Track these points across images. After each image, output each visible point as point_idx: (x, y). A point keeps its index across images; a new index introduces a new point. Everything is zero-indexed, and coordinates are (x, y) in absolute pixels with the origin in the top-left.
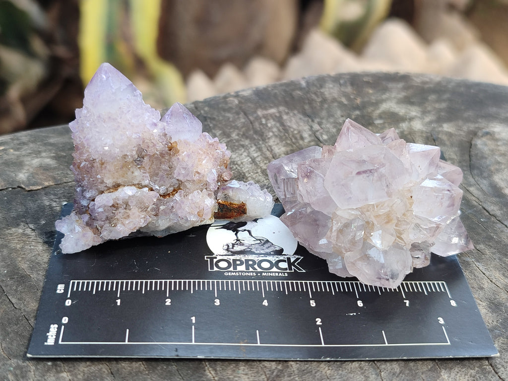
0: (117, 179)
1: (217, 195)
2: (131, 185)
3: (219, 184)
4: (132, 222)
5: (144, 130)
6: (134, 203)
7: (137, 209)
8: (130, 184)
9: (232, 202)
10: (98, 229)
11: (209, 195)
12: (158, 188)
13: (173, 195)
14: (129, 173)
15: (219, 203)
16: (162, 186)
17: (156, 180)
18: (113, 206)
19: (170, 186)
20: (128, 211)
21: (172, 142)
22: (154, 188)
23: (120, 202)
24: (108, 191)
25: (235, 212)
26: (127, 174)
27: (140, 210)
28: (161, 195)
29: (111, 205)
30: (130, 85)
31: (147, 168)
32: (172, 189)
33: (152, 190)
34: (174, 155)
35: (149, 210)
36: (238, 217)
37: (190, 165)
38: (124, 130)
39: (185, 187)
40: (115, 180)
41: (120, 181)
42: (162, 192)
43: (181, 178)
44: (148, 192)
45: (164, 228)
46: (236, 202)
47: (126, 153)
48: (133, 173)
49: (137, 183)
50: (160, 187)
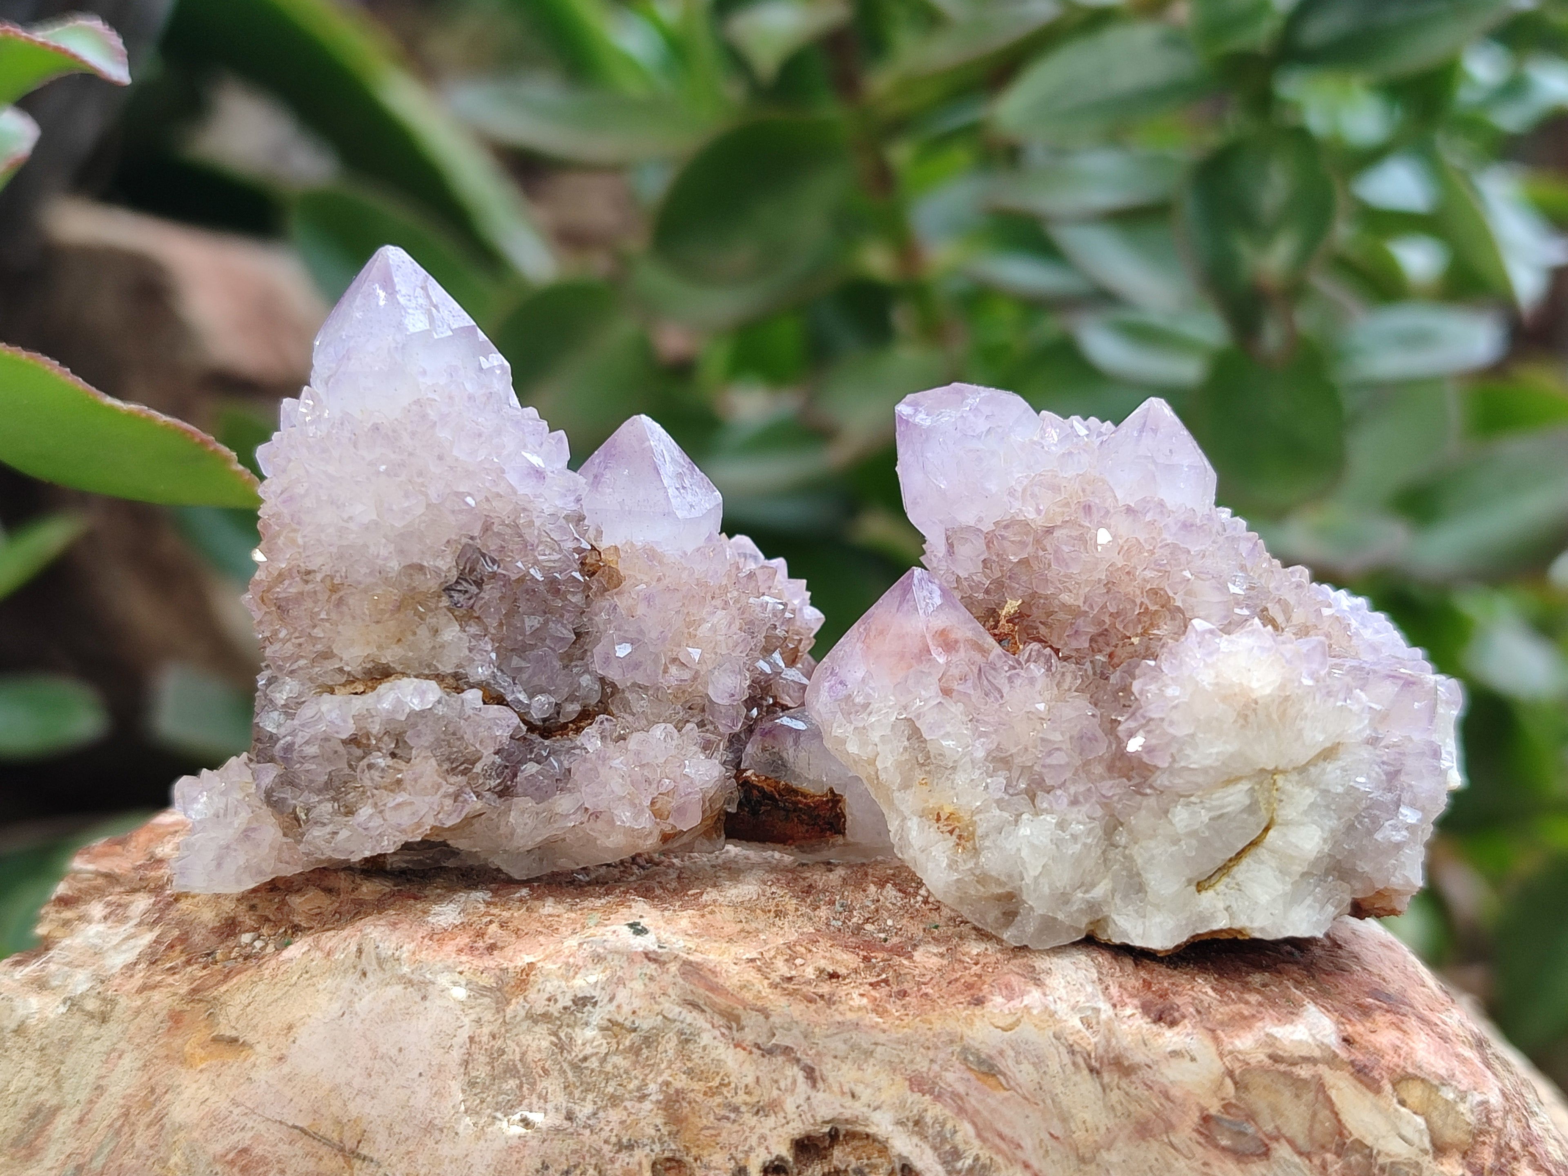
0: (380, 647)
1: (741, 751)
2: (427, 677)
3: (755, 712)
4: (412, 803)
5: (494, 490)
6: (427, 739)
7: (433, 762)
8: (427, 672)
9: (794, 784)
10: (297, 819)
11: (707, 747)
12: (522, 697)
13: (578, 730)
14: (423, 632)
15: (745, 785)
16: (542, 692)
17: (520, 670)
18: (353, 741)
19: (571, 699)
20: (402, 765)
21: (602, 545)
22: (509, 698)
23: (376, 728)
24: (349, 689)
25: (802, 822)
26: (415, 634)
27: (446, 766)
28: (532, 728)
29: (344, 736)
30: (463, 329)
31: (492, 623)
32: (573, 709)
33: (500, 700)
34: (602, 595)
35: (478, 768)
36: (814, 841)
37: (654, 635)
38: (421, 480)
39: (626, 706)
40: (372, 650)
41: (388, 657)
42: (536, 715)
43: (613, 674)
44: (480, 704)
45: (530, 845)
46: (804, 787)
47: (416, 560)
48: (436, 632)
49: (450, 671)
50: (531, 696)
